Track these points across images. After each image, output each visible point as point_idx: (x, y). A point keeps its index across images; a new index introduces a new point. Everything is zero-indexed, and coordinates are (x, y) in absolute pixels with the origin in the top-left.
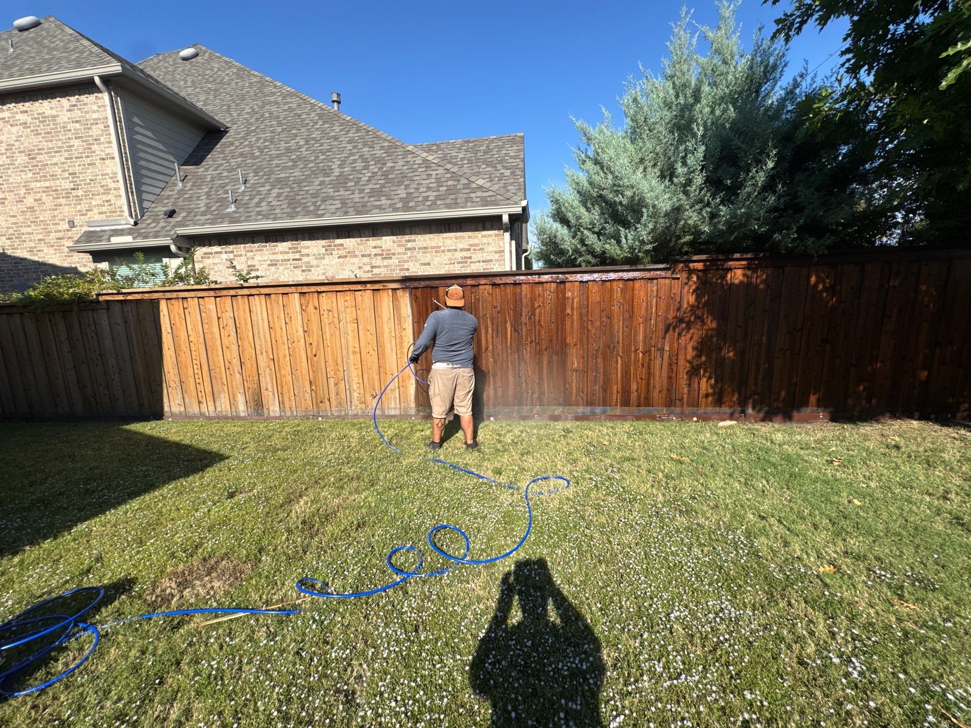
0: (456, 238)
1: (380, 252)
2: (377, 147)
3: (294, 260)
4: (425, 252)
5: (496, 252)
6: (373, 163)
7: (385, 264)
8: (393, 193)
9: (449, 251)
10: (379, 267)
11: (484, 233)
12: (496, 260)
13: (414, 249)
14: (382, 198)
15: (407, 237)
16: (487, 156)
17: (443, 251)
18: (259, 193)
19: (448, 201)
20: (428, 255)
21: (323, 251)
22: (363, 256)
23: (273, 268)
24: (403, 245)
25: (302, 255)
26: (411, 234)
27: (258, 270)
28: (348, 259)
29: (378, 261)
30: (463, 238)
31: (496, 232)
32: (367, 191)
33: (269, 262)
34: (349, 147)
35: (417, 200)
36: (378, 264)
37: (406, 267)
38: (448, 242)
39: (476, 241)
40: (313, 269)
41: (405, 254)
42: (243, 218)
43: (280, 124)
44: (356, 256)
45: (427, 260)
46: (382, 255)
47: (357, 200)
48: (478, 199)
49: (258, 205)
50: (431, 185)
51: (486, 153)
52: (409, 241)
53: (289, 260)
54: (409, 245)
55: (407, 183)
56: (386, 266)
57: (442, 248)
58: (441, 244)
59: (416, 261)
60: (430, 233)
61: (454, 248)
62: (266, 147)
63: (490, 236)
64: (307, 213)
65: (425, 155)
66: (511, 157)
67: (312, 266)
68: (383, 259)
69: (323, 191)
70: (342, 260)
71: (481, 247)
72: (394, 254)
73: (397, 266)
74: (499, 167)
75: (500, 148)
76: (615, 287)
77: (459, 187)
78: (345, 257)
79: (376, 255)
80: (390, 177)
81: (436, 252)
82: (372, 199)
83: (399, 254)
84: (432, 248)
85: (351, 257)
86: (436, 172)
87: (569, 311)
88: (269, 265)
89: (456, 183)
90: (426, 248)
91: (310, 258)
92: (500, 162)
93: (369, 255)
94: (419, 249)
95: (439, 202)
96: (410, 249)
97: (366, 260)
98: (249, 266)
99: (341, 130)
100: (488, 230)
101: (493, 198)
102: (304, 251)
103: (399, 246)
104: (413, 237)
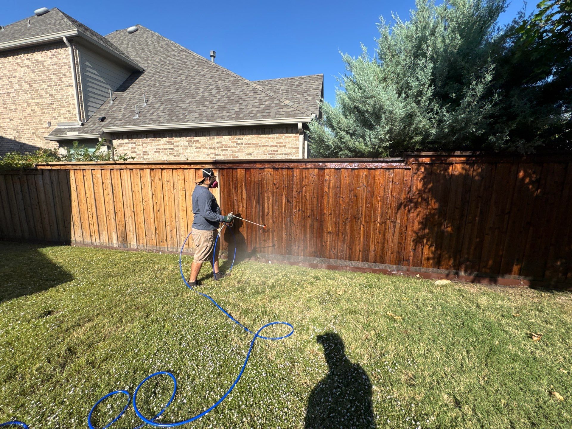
0: (269, 138)
1: (221, 146)
2: (227, 81)
3: (170, 149)
4: (249, 147)
5: (294, 148)
6: (222, 90)
7: (224, 153)
8: (231, 108)
9: (264, 146)
10: (220, 155)
11: (287, 135)
12: (294, 153)
13: (242, 144)
14: (224, 112)
15: (238, 137)
16: (298, 88)
17: (260, 146)
18: (153, 108)
19: (264, 114)
20: (251, 149)
21: (187, 144)
22: (211, 148)
23: (157, 154)
24: (235, 142)
25: (175, 146)
26: (240, 135)
27: (149, 154)
28: (201, 150)
29: (219, 152)
30: (273, 138)
31: (294, 135)
32: (216, 107)
33: (155, 150)
34: (210, 80)
35: (245, 113)
36: (220, 153)
37: (236, 156)
38: (263, 140)
39: (281, 140)
40: (180, 155)
41: (236, 147)
42: (141, 123)
43: (173, 68)
44: (206, 148)
45: (250, 152)
46: (222, 147)
47: (209, 113)
48: (284, 113)
49: (151, 115)
50: (256, 104)
51: (298, 86)
52: (239, 139)
53: (167, 149)
54: (239, 142)
55: (241, 102)
56: (224, 155)
57: (259, 144)
58: (259, 142)
59: (243, 152)
60: (252, 134)
61: (267, 144)
62: (163, 81)
63: (290, 137)
64: (178, 120)
65: (254, 85)
66: (314, 89)
67: (180, 154)
68: (222, 150)
69: (191, 107)
70: (197, 150)
71: (284, 144)
72: (229, 147)
73: (231, 155)
74: (305, 94)
75: (307, 83)
76: (361, 174)
77: (272, 105)
78: (200, 148)
79: (218, 148)
80: (231, 98)
81: (256, 147)
82: (218, 112)
83: (233, 147)
84: (253, 144)
85: (203, 148)
86: (259, 96)
87: (326, 190)
88: (156, 152)
89: (271, 102)
90: (249, 144)
91: (179, 148)
92: (306, 92)
93: (214, 148)
94: (245, 144)
95: (258, 115)
96: (239, 144)
97: (212, 150)
98: (144, 152)
99: (208, 71)
100: (290, 133)
101: (293, 113)
102: (176, 144)
103: (232, 142)
104: (242, 137)
